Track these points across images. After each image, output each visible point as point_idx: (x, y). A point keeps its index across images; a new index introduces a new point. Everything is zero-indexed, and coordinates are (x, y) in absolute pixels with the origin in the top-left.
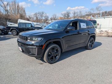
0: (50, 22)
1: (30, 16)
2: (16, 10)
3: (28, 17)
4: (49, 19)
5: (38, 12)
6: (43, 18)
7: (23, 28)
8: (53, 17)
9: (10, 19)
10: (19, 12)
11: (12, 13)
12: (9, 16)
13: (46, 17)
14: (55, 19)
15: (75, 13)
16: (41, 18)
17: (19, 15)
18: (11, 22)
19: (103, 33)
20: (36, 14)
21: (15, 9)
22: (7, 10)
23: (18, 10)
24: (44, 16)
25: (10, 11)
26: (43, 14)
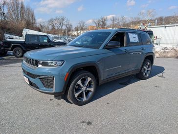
0: (75, 33)
1: (42, 24)
2: (19, 14)
3: (38, 25)
4: (73, 28)
5: (54, 18)
6: (64, 27)
7: (33, 44)
8: (79, 26)
9: (9, 29)
10: (23, 16)
11: (12, 19)
12: (7, 23)
13: (68, 26)
14: (82, 29)
15: (114, 20)
16: (60, 27)
17: (24, 22)
18: (11, 33)
19: (168, 52)
20: (51, 21)
21: (18, 11)
22: (4, 14)
23: (23, 14)
24: (65, 23)
25: (8, 15)
26: (63, 20)
